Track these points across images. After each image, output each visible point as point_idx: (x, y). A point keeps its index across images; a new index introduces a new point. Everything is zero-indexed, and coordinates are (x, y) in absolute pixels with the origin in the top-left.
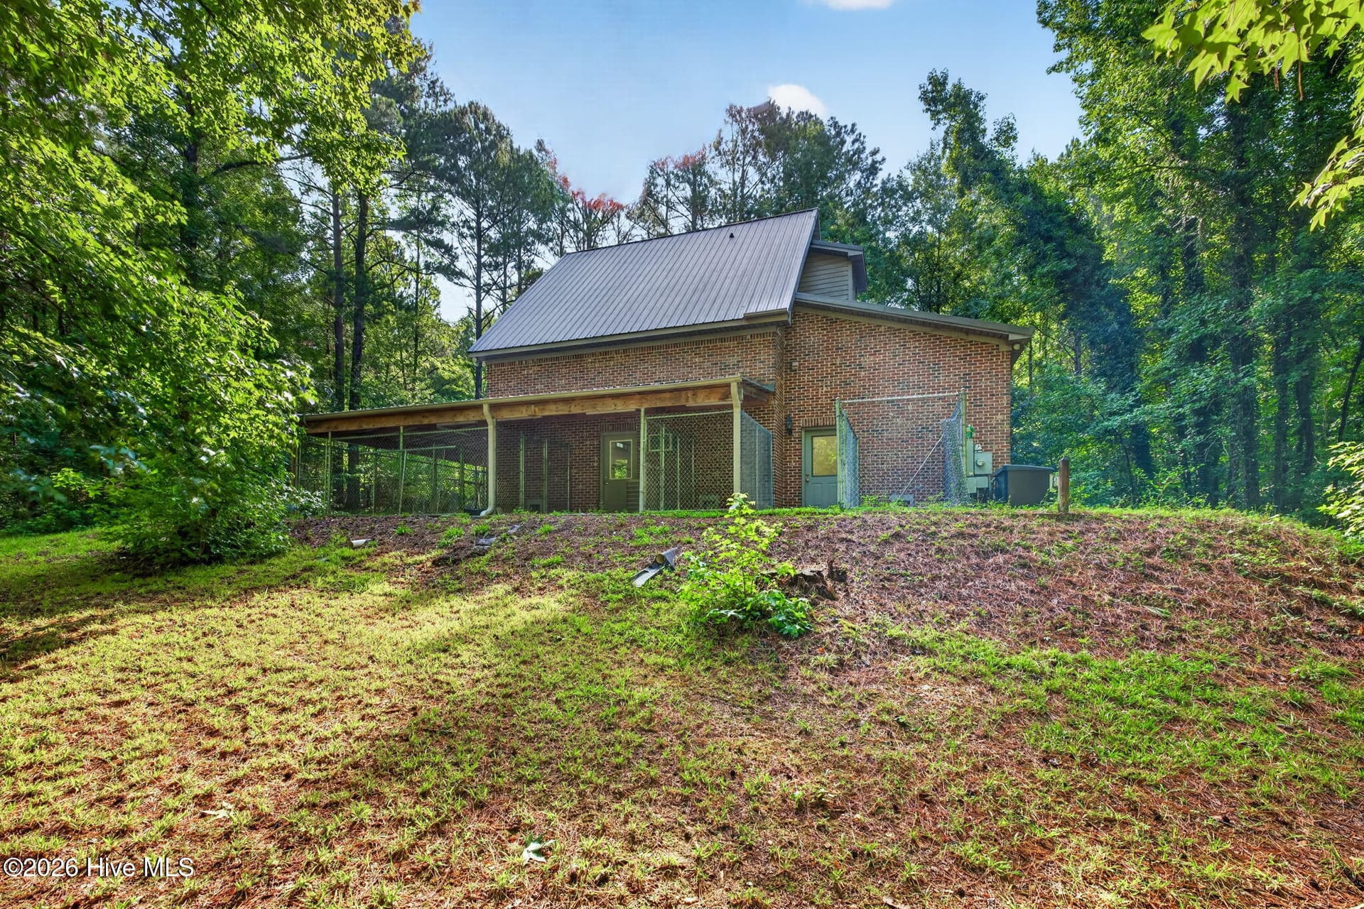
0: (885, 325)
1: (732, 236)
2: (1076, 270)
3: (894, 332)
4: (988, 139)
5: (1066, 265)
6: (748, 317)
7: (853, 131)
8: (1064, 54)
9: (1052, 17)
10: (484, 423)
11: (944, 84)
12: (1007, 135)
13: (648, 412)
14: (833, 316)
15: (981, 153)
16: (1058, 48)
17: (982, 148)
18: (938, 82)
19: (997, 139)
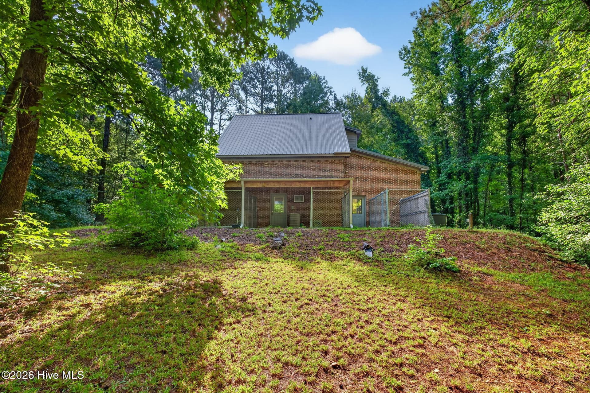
0: (379, 161)
1: (311, 119)
2: (412, 144)
3: (382, 163)
4: (380, 93)
5: (409, 141)
6: (335, 154)
7: (324, 79)
8: (407, 70)
9: (404, 58)
10: (241, 188)
11: (366, 71)
12: (386, 93)
13: (313, 188)
14: (361, 155)
15: (377, 98)
16: (405, 68)
17: (378, 96)
18: (364, 71)
19: (383, 94)
